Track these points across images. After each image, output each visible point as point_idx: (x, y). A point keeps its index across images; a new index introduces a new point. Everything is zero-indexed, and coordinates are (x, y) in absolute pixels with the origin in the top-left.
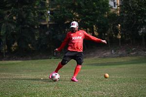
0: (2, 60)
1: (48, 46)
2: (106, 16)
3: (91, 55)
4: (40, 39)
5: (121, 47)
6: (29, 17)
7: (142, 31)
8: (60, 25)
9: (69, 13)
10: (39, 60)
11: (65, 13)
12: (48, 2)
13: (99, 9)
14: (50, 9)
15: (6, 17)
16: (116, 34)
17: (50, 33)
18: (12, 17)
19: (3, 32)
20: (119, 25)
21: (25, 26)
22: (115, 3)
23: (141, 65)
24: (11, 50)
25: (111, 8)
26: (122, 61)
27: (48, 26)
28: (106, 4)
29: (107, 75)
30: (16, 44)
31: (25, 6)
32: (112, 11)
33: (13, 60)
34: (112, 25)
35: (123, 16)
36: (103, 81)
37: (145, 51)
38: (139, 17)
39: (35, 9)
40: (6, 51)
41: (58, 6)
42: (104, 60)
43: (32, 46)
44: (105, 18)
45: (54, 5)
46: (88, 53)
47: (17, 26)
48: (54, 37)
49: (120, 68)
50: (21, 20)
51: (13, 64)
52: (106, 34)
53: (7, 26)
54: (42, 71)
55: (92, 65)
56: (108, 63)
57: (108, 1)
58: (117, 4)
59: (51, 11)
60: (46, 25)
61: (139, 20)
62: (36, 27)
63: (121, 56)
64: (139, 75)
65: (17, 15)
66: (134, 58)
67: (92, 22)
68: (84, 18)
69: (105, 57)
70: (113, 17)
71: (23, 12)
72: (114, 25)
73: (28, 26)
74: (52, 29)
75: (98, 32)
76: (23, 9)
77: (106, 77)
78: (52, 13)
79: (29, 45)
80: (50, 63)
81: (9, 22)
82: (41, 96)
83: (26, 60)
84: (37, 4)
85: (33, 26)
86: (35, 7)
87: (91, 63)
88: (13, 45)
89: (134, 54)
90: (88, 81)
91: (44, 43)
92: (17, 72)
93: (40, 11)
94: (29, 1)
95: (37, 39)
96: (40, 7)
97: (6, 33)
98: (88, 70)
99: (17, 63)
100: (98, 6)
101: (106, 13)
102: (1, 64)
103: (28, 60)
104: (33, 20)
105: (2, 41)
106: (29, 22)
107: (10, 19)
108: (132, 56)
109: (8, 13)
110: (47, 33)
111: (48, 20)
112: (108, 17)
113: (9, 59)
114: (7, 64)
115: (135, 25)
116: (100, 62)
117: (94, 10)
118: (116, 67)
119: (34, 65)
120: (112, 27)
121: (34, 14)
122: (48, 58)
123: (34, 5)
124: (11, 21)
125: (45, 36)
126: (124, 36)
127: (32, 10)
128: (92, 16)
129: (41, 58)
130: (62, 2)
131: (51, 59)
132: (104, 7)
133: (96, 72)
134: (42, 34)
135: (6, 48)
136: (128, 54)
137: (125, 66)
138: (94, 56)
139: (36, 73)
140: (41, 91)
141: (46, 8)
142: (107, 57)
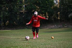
0: (1, 30)
1: (24, 23)
2: (53, 8)
3: (45, 27)
4: (20, 19)
5: (60, 23)
6: (14, 8)
7: (70, 16)
8: (29, 13)
9: (34, 6)
10: (19, 30)
11: (32, 6)
12: (24, 1)
13: (49, 5)
14: (25, 4)
15: (3, 9)
16: (57, 17)
17: (24, 16)
18: (6, 9)
19: (1, 16)
20: (59, 12)
21: (12, 13)
22: (57, 2)
23: (70, 32)
24: (6, 25)
25: (55, 4)
26: (60, 30)
27: (24, 13)
28: (52, 2)
29: (53, 37)
30: (8, 22)
31: (12, 3)
32: (55, 5)
33: (6, 30)
34: (55, 12)
35: (61, 8)
36: (51, 40)
37: (71, 25)
38: (69, 8)
39: (17, 5)
40: (3, 25)
41: (29, 3)
42: (51, 30)
43: (16, 23)
44: (52, 9)
45: (27, 2)
46: (44, 26)
47: (8, 13)
48: (27, 18)
49: (59, 34)
50: (10, 10)
51: (7, 31)
52: (52, 17)
53: (3, 13)
54: (21, 35)
55: (45, 32)
56: (53, 31)
57: (53, 1)
58: (58, 2)
59: (25, 5)
60: (23, 12)
61: (69, 10)
62: (18, 13)
63: (60, 28)
64: (69, 37)
65: (8, 8)
66: (66, 29)
67: (45, 11)
68: (41, 9)
69: (52, 28)
70: (56, 8)
71: (11, 6)
72: (56, 12)
73: (14, 13)
74: (26, 14)
75: (48, 16)
76: (12, 4)
77: (52, 38)
78: (26, 6)
79: (15, 22)
80: (25, 31)
81: (5, 11)
82: (20, 47)
83: (13, 30)
84: (18, 2)
85: (16, 13)
86: (18, 3)
87: (45, 31)
88: (7, 22)
89: (66, 27)
90: (44, 40)
91: (22, 21)
92: (8, 35)
93: (20, 5)
94: (15, 1)
95: (18, 19)
96: (20, 3)
97: (3, 16)
98: (43, 35)
99: (8, 31)
100: (48, 3)
101: (53, 6)
102: (1, 32)
103: (14, 30)
104: (16, 10)
105: (1, 20)
106: (14, 11)
107: (5, 9)
108: (65, 28)
109: (4, 6)
110: (23, 16)
111: (24, 10)
112: (54, 8)
113: (4, 29)
114: (4, 32)
115: (67, 13)
116: (49, 31)
117: (47, 5)
118: (57, 33)
119: (17, 32)
120: (55, 13)
121: (17, 7)
122: (24, 29)
123: (17, 3)
124: (5, 10)
125: (22, 18)
126: (61, 18)
127: (16, 5)
128: (45, 8)
129: (20, 29)
130: (31, 1)
131: (25, 29)
132: (51, 3)
133: (47, 36)
134: (21, 17)
135: (3, 24)
136: (63, 27)
137: (61, 33)
138: (46, 28)
139: (18, 36)
140: (20, 45)
141: (23, 4)
142: (53, 28)
